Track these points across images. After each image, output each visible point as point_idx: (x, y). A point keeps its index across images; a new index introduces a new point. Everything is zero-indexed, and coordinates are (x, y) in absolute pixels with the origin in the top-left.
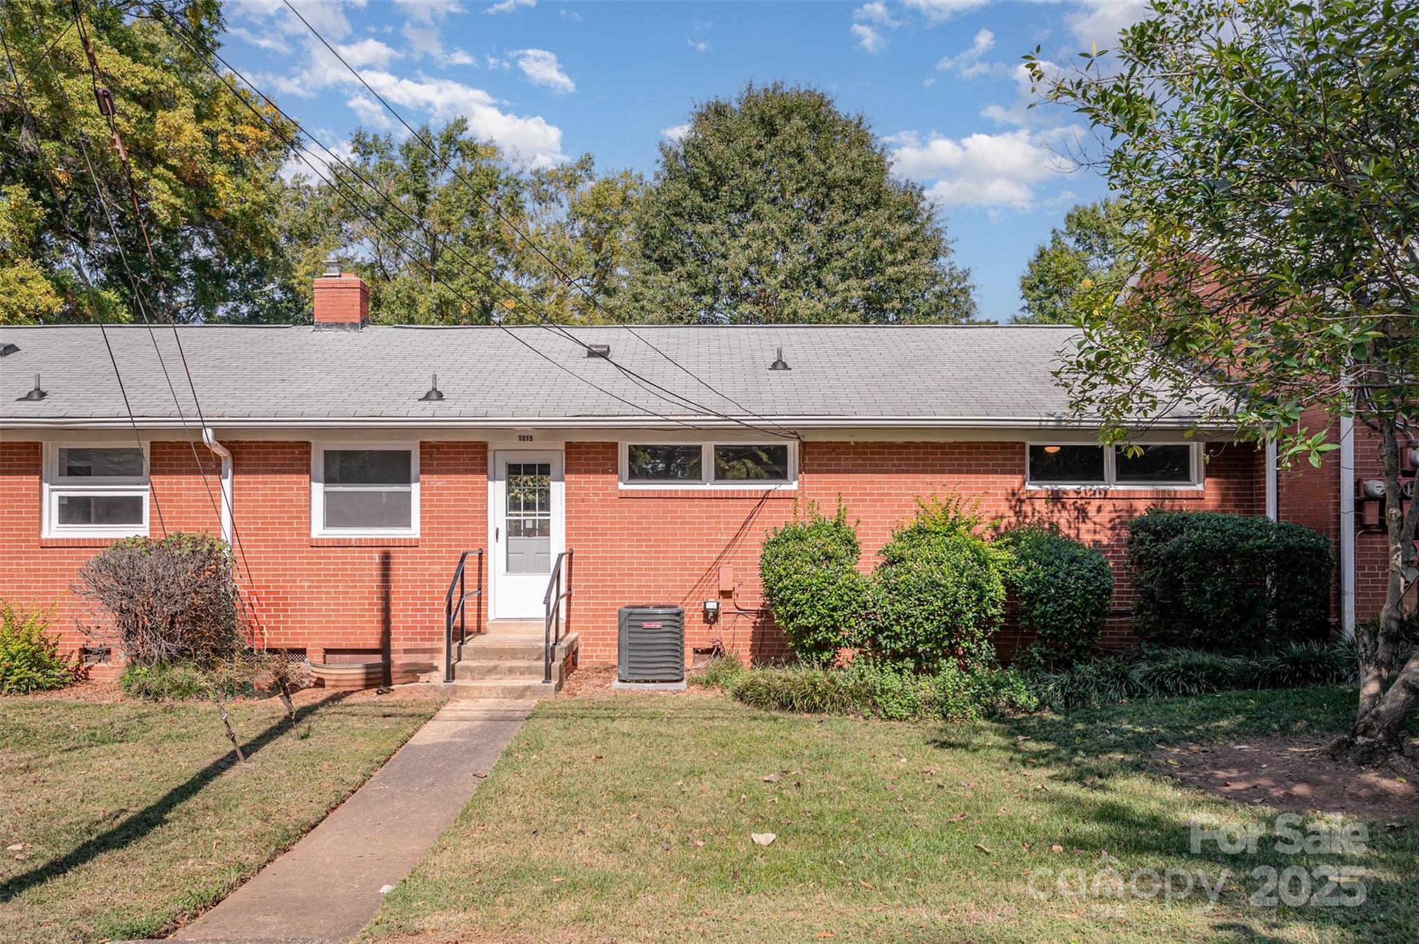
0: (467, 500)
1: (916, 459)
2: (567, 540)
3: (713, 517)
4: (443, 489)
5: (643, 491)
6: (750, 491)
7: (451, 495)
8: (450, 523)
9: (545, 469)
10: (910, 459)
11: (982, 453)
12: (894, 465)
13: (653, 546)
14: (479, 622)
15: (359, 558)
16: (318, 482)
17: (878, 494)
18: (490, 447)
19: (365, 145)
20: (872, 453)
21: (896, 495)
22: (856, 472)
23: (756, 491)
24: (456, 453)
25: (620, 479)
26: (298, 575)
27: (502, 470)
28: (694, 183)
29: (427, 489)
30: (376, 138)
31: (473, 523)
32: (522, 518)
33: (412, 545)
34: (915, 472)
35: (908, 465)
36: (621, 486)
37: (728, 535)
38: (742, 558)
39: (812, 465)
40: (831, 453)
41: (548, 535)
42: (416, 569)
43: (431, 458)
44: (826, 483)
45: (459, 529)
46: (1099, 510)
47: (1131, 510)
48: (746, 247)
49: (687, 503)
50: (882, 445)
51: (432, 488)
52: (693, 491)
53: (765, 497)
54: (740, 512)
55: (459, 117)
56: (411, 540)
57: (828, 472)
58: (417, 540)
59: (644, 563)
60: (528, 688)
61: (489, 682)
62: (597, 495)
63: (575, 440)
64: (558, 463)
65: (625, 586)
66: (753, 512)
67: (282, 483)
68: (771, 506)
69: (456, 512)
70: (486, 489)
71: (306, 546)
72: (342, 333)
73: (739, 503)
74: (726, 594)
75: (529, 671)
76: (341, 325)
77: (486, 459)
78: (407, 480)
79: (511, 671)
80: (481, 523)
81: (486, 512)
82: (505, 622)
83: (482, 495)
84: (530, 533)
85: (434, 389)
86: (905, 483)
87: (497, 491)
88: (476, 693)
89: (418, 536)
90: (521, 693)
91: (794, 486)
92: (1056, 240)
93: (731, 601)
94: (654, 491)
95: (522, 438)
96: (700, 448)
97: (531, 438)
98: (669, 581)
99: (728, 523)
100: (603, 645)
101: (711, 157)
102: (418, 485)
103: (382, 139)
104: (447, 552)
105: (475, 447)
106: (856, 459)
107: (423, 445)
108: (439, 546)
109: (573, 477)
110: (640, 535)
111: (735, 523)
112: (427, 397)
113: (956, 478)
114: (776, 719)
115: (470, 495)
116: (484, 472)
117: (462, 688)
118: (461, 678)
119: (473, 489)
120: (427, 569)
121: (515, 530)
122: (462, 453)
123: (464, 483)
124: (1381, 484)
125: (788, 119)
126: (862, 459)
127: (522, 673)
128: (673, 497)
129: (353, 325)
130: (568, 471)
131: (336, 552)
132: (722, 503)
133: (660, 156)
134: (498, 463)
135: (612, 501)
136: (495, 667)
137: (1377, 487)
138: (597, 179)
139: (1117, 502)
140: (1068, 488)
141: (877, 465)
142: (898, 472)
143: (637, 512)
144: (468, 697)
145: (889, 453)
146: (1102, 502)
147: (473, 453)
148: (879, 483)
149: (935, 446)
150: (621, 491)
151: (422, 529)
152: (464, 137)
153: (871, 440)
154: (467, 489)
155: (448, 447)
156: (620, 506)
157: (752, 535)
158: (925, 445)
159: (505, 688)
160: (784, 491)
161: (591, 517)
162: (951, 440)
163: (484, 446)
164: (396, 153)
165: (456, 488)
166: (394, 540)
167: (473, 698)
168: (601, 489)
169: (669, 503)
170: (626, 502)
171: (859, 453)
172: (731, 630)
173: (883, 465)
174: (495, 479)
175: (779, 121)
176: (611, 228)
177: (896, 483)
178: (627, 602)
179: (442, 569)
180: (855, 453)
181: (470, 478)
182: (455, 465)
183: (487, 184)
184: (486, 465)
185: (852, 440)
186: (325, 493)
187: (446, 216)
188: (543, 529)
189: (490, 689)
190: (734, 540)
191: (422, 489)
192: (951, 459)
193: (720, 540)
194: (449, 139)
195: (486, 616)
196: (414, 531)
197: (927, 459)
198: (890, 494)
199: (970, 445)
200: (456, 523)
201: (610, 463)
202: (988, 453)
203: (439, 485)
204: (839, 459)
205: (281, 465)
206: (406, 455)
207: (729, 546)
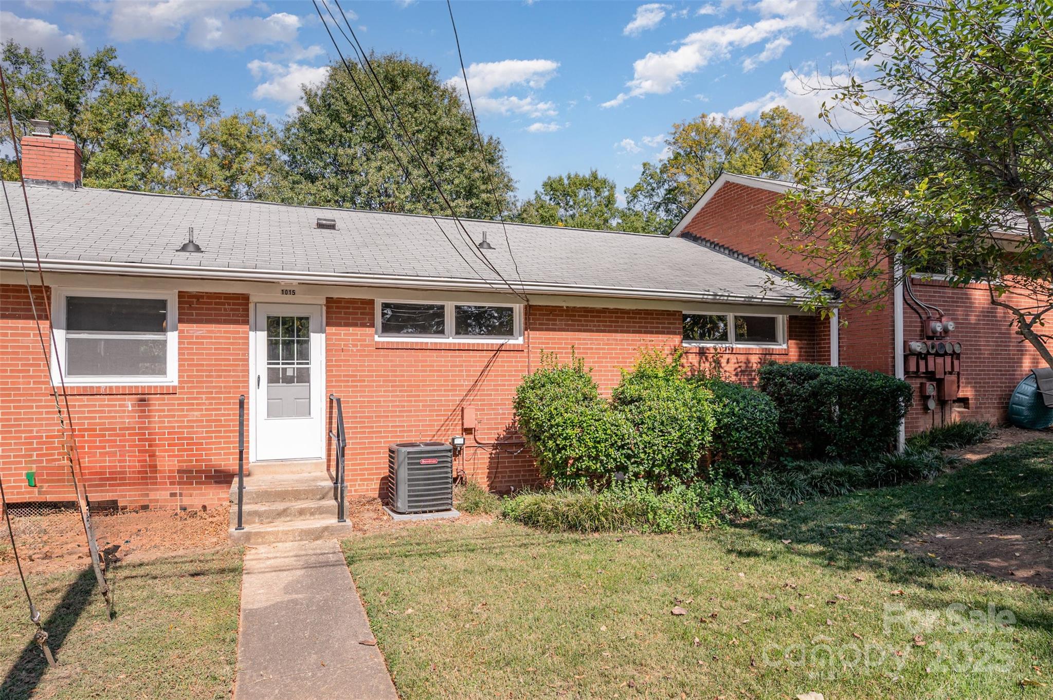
0: (229, 349)
1: (610, 322)
2: (327, 387)
3: (457, 366)
4: (203, 337)
5: (398, 343)
6: (488, 344)
7: (212, 343)
8: (211, 371)
9: (304, 321)
10: (606, 322)
11: (654, 319)
12: (595, 326)
13: (406, 391)
14: (241, 466)
15: (108, 406)
16: (58, 328)
17: (584, 349)
18: (252, 299)
19: (16, 55)
20: (579, 316)
21: (596, 349)
22: (567, 330)
23: (492, 344)
24: (216, 304)
25: (376, 333)
26: (35, 425)
27: (263, 322)
28: (335, 117)
29: (186, 337)
30: (27, 51)
31: (234, 371)
32: (281, 366)
33: (169, 392)
34: (609, 332)
35: (604, 326)
36: (377, 338)
37: (469, 381)
38: (480, 400)
39: (535, 324)
40: (548, 315)
41: (309, 382)
42: (174, 416)
43: (190, 308)
44: (546, 339)
45: (220, 376)
46: (728, 362)
47: (748, 362)
48: (380, 169)
49: (435, 354)
50: (587, 310)
51: (192, 337)
52: (441, 344)
53: (499, 350)
54: (478, 361)
55: (109, 47)
56: (168, 387)
57: (547, 330)
58: (174, 387)
59: (398, 406)
60: (326, 529)
61: (280, 526)
62: (356, 346)
63: (335, 295)
64: (318, 316)
65: (380, 427)
66: (489, 362)
67: (17, 328)
68: (503, 357)
69: (216, 360)
70: (247, 338)
71: (46, 395)
72: (53, 191)
73: (478, 354)
74: (468, 431)
75: (321, 511)
76: (54, 183)
77: (247, 310)
78: (163, 330)
79: (301, 512)
80: (243, 371)
81: (247, 360)
82: (268, 465)
83: (244, 344)
84: (289, 380)
85: (191, 242)
86: (603, 340)
87: (258, 341)
88: (272, 539)
89: (176, 383)
90: (317, 534)
91: (520, 341)
92: (538, 197)
93: (472, 437)
94: (407, 343)
95: (285, 292)
96: (442, 307)
97: (294, 293)
98: (420, 421)
99: (470, 371)
100: (361, 480)
101: (349, 99)
102: (176, 333)
103: (33, 53)
104: (207, 399)
105: (238, 299)
106: (568, 320)
107: (181, 295)
108: (198, 393)
109: (333, 330)
110: (395, 381)
111: (474, 371)
112: (184, 248)
113: (637, 336)
114: (576, 541)
115: (232, 344)
116: (246, 322)
117: (257, 534)
118: (250, 523)
119: (234, 338)
120: (185, 416)
121: (274, 377)
122: (223, 304)
123: (225, 332)
124: (918, 344)
125: (406, 78)
126: (572, 320)
127: (312, 514)
128: (423, 349)
129: (66, 184)
130: (328, 324)
131: (82, 400)
132: (464, 354)
133: (303, 94)
134: (260, 314)
135: (369, 351)
136: (285, 510)
137: (917, 346)
138: (222, 115)
139: (739, 357)
140: (708, 345)
141: (582, 325)
142: (597, 331)
143: (392, 361)
144: (263, 543)
145: (592, 316)
146: (729, 356)
147: (234, 304)
148: (584, 339)
149: (623, 312)
150: (377, 343)
151: (180, 377)
152: (112, 64)
153: (578, 306)
154: (229, 338)
155: (208, 297)
156: (377, 356)
157: (488, 381)
158: (616, 311)
159: (302, 531)
160: (514, 345)
161: (350, 366)
162: (634, 308)
163: (246, 298)
164: (48, 67)
165: (216, 338)
166: (150, 387)
167: (270, 543)
168: (359, 340)
169: (420, 353)
170: (382, 352)
171: (571, 316)
172: (472, 461)
173: (587, 326)
174: (256, 329)
175: (399, 80)
176: (240, 153)
177: (596, 340)
178: (399, 441)
179: (202, 415)
180: (566, 316)
181: (232, 327)
182: (216, 315)
183: (137, 103)
184: (248, 316)
185: (564, 305)
186: (68, 340)
187: (99, 125)
188: (303, 377)
189: (286, 533)
190: (475, 385)
191: (180, 337)
192: (634, 322)
193: (462, 385)
194: (99, 64)
195: (248, 458)
196: (171, 377)
197: (618, 322)
198: (592, 349)
199: (648, 313)
200: (216, 371)
201: (367, 317)
202: (658, 319)
203: (198, 333)
204: (555, 320)
205: (13, 309)
206: (163, 304)
207: (470, 390)
